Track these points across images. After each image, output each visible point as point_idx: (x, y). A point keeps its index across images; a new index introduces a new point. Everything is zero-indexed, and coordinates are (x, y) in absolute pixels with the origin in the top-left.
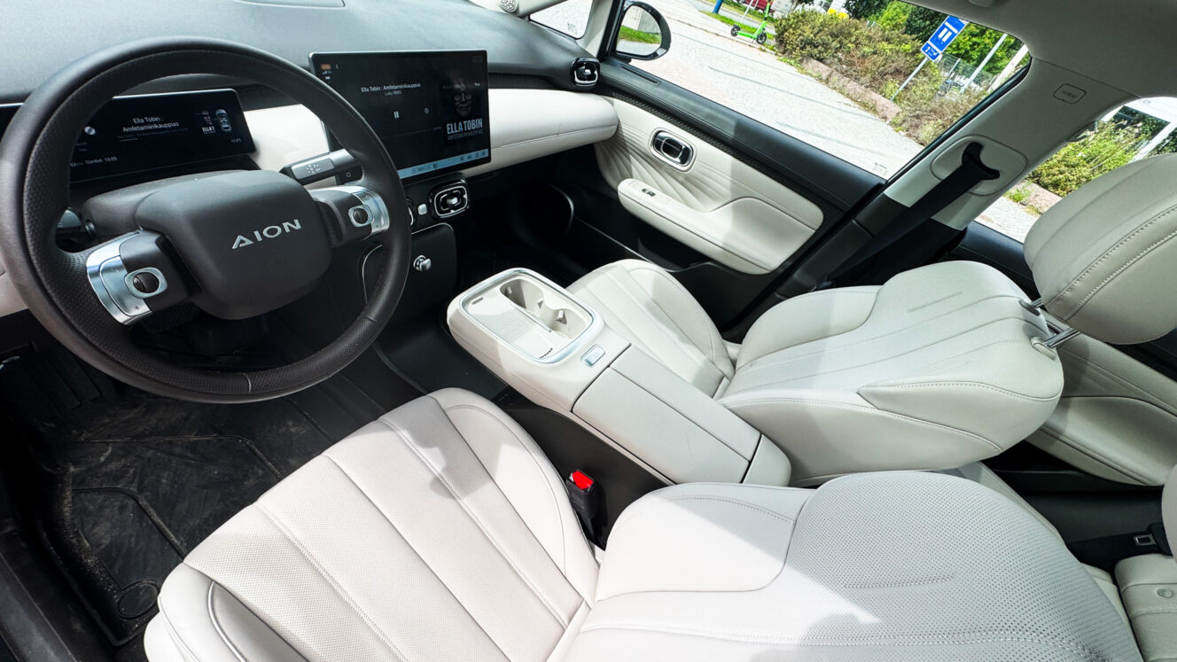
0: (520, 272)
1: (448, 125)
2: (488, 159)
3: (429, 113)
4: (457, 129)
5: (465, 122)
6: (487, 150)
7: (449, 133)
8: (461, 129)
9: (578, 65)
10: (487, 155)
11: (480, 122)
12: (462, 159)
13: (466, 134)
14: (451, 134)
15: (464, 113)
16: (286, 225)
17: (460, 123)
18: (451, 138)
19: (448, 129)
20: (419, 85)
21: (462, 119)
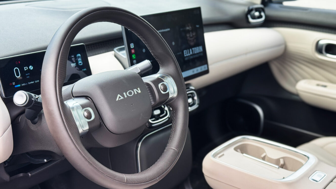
0: (244, 138)
1: (185, 51)
2: (207, 72)
3: (175, 45)
4: (190, 53)
5: (193, 49)
6: (206, 66)
7: (185, 56)
8: (191, 53)
9: (250, 11)
10: (206, 69)
11: (200, 49)
12: (193, 72)
13: (194, 56)
14: (187, 57)
15: (192, 44)
16: (135, 90)
17: (191, 50)
18: (186, 59)
19: (185, 53)
20: (169, 29)
21: (191, 47)
